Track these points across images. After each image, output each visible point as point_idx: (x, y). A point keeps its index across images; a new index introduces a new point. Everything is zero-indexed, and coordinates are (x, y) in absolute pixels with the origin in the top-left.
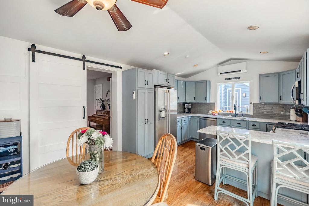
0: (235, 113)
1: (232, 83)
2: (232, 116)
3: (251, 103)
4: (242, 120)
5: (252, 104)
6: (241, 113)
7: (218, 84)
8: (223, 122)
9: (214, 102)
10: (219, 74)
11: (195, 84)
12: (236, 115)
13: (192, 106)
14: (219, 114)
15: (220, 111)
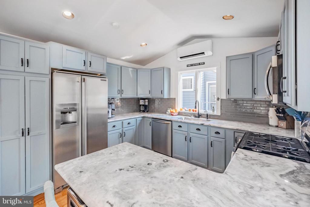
0: (198, 113)
1: (195, 70)
2: (194, 116)
3: (218, 99)
4: (202, 124)
5: (220, 100)
6: (206, 113)
7: (179, 72)
8: (179, 126)
9: (174, 98)
10: (179, 59)
11: (150, 72)
12: (199, 116)
13: (149, 102)
14: (179, 114)
15: (181, 110)
